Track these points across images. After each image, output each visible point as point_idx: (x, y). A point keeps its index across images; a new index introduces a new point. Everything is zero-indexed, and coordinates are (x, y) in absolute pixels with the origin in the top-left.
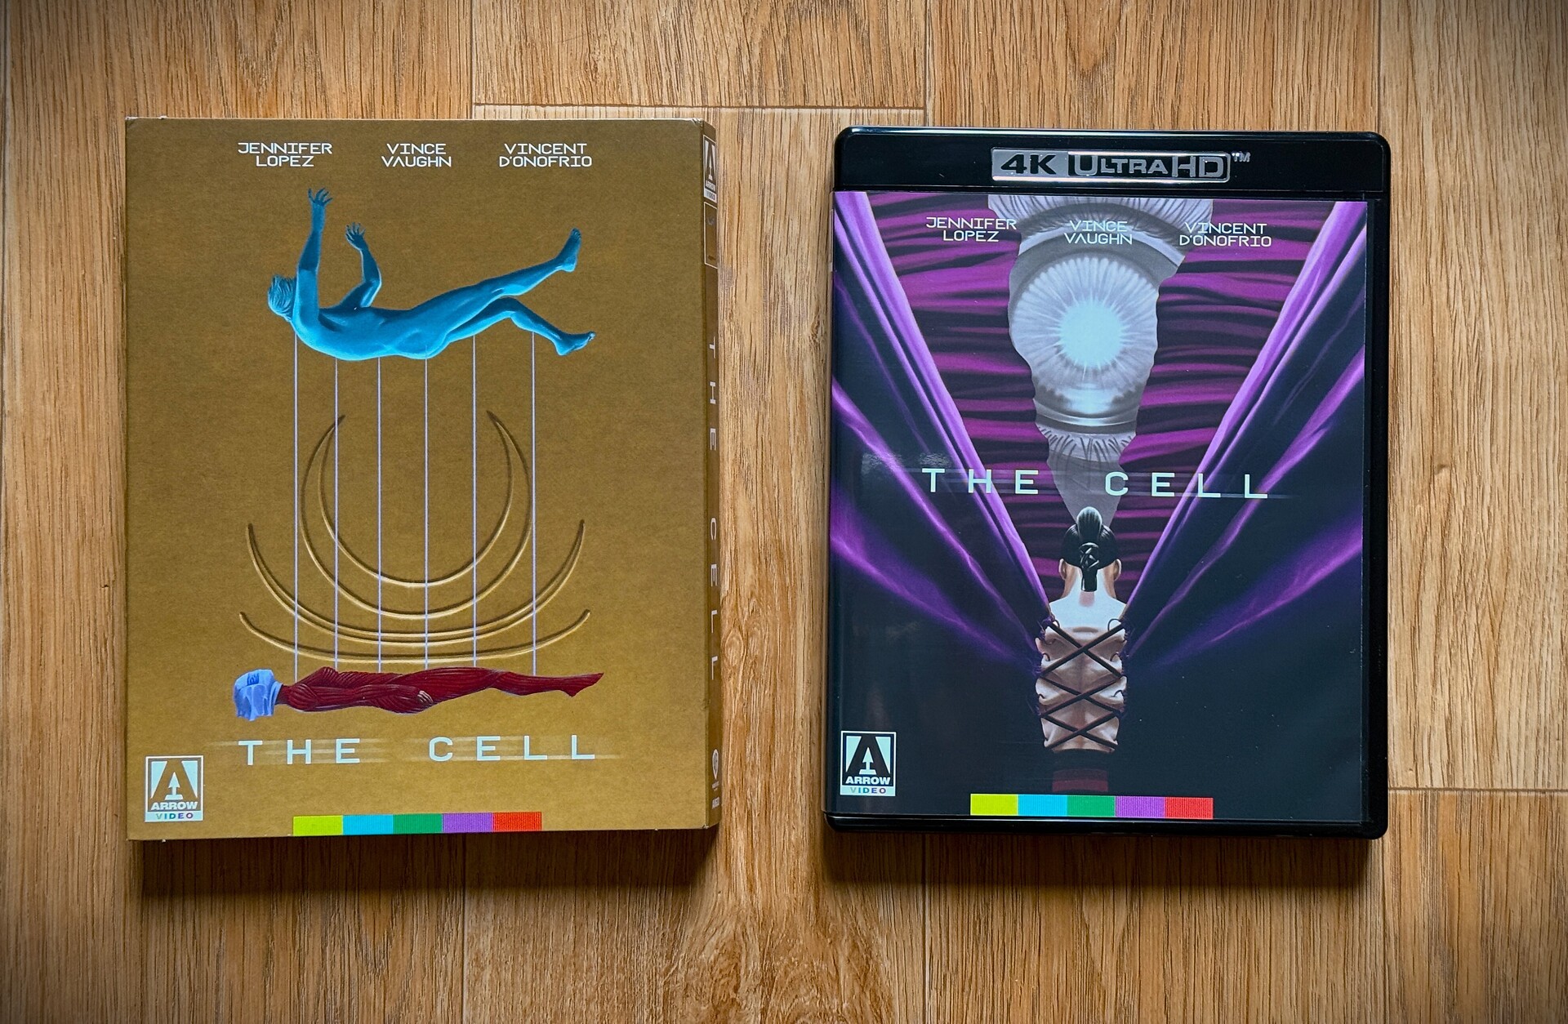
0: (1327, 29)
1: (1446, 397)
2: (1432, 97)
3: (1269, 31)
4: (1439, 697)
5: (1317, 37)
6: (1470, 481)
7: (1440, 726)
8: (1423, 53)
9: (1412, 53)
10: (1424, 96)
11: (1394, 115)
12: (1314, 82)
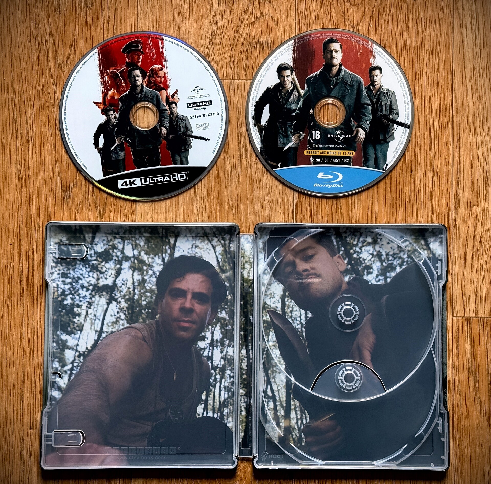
0: (435, 53)
1: (476, 181)
2: (471, 76)
3: (414, 54)
4: (472, 285)
5: (431, 56)
6: (483, 210)
7: (473, 295)
8: (468, 61)
9: (464, 61)
10: (468, 76)
11: (458, 83)
12: (430, 71)
